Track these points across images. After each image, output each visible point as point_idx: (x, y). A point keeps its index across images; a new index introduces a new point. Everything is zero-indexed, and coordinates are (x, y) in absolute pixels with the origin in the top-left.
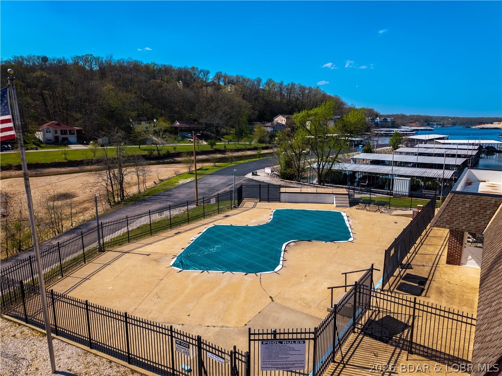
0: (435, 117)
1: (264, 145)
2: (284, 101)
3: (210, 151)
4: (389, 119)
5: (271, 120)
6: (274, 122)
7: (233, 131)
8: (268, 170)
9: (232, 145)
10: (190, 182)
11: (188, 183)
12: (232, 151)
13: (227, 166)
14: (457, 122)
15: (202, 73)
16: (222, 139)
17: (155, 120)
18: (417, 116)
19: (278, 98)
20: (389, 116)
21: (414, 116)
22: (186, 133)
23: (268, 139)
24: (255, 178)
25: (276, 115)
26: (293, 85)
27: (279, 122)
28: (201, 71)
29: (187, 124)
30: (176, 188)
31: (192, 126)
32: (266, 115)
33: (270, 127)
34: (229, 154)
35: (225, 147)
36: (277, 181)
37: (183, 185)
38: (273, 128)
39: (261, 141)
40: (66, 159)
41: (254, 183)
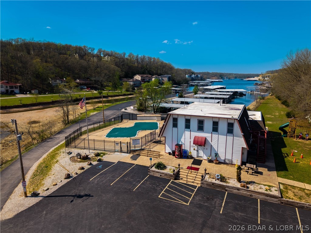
0: (226, 73)
1: (129, 93)
2: (140, 66)
3: (99, 97)
4: (199, 76)
5: (132, 77)
6: (134, 79)
7: (110, 84)
8: (132, 107)
9: (111, 93)
10: (96, 114)
11: (95, 114)
12: (111, 96)
13: (111, 106)
14: (237, 76)
15: (90, 50)
16: (104, 89)
17: (64, 79)
18: (216, 73)
19: (136, 64)
20: (200, 73)
21: (214, 73)
22: (84, 86)
23: (131, 90)
24: (126, 111)
25: (135, 74)
26: (144, 57)
27: (137, 78)
28: (90, 48)
29: (84, 81)
30: (90, 116)
31: (87, 82)
32: (129, 75)
33: (132, 81)
34: (110, 98)
35: (107, 94)
36: (136, 112)
37: (93, 115)
38: (134, 82)
39: (127, 91)
40: (21, 103)
41: (126, 113)
